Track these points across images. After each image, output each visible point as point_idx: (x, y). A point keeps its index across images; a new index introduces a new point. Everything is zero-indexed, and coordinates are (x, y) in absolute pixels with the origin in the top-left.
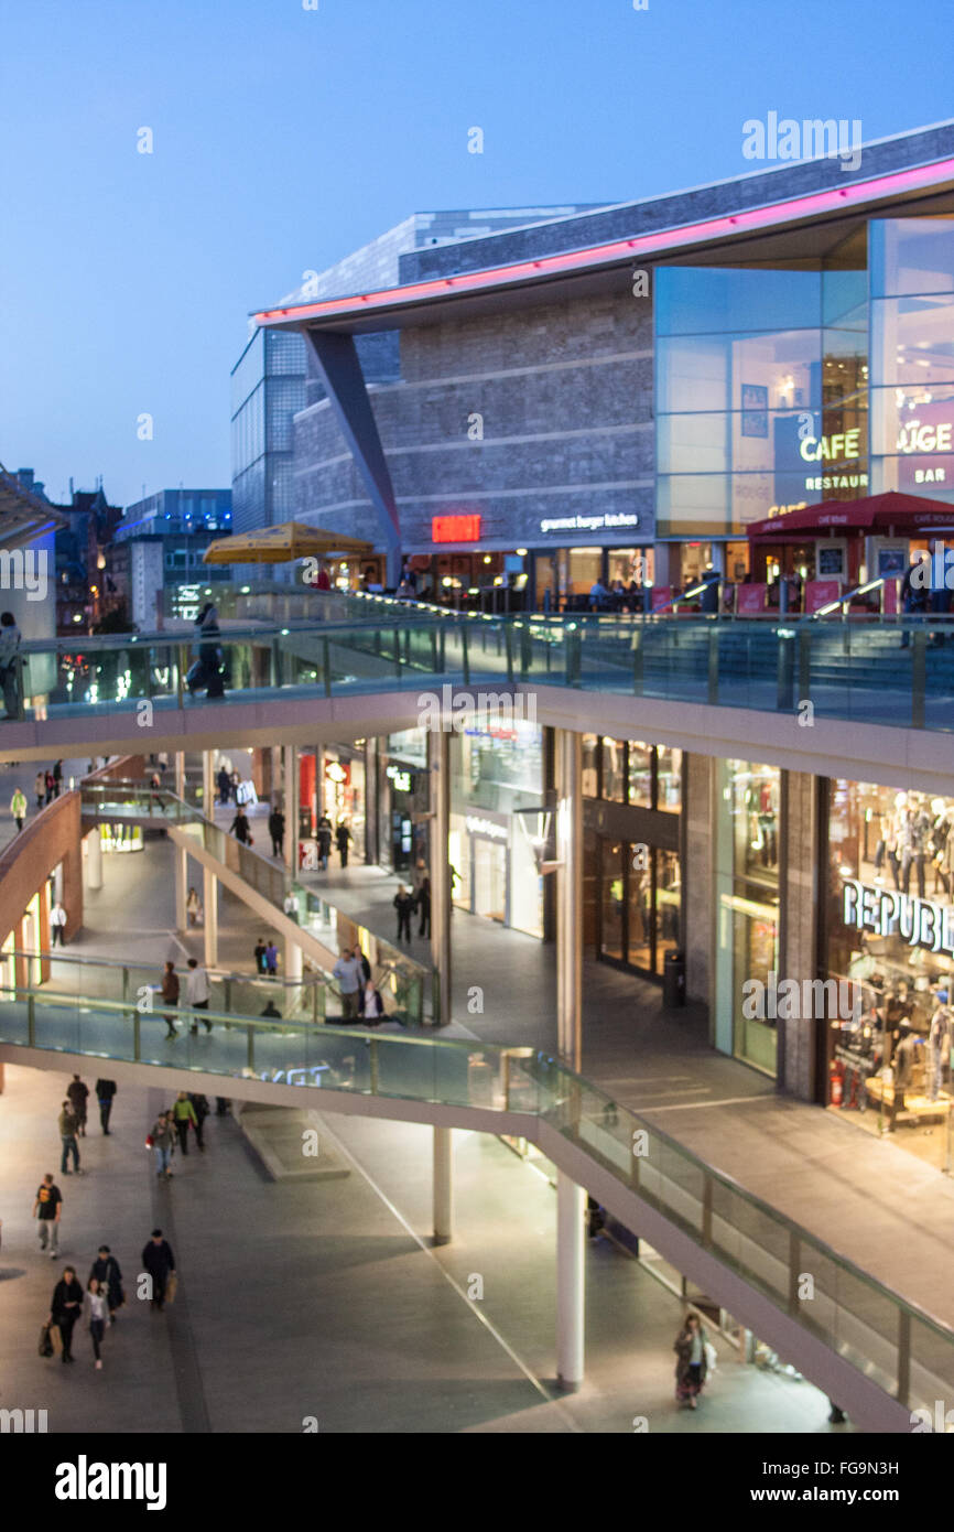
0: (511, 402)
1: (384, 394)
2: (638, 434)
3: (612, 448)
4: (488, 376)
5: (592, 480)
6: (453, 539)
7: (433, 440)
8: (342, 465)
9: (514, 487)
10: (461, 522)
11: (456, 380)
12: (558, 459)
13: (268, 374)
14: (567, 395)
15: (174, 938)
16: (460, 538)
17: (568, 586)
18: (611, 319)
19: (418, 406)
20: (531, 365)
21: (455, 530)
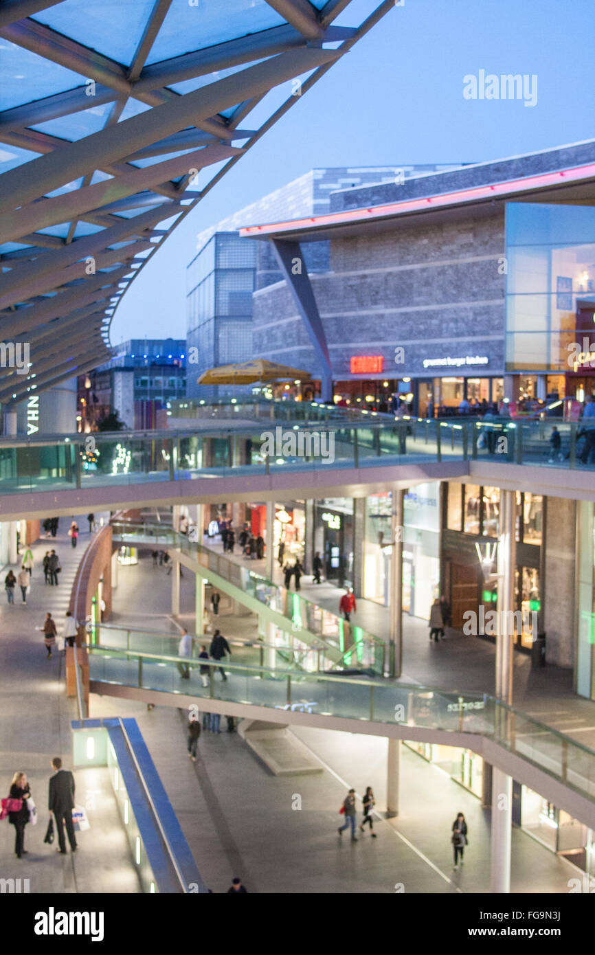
0: (404, 286)
1: (319, 280)
2: (489, 307)
3: (471, 315)
4: (389, 270)
5: (458, 335)
6: (364, 371)
7: (351, 309)
8: (290, 324)
9: (406, 339)
10: (370, 360)
11: (367, 272)
12: (435, 322)
13: (217, 267)
14: (441, 283)
15: (171, 619)
16: (369, 371)
17: (441, 402)
18: (471, 235)
19: (342, 288)
20: (417, 263)
21: (365, 366)
